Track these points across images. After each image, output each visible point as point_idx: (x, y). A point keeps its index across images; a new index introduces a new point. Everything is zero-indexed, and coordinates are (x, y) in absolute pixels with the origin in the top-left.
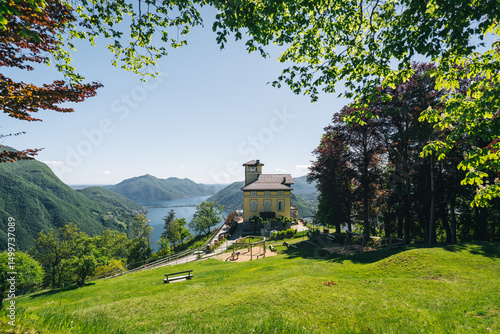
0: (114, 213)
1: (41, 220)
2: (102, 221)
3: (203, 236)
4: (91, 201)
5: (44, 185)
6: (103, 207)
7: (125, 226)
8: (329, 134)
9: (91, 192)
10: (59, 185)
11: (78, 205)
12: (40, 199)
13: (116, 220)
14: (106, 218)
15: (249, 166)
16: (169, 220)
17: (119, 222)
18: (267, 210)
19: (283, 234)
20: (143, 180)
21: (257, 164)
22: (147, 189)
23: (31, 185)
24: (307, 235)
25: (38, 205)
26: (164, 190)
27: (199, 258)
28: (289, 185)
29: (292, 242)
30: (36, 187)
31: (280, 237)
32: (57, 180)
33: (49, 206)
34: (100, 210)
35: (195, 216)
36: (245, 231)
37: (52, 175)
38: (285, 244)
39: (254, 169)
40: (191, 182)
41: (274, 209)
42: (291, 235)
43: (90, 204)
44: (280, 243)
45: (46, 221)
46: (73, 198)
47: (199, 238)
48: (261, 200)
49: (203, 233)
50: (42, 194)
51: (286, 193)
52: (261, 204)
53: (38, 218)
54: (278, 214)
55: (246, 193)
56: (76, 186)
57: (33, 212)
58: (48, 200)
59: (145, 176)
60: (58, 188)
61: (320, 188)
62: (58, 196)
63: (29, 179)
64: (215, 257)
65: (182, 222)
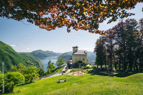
0: (30, 61)
1: (9, 62)
2: (27, 63)
3: (59, 68)
4: (24, 57)
5: (10, 52)
6: (27, 59)
7: (33, 64)
8: (100, 39)
9: (24, 54)
10: (14, 52)
11: (20, 58)
12: (9, 56)
13: (31, 62)
14: (28, 62)
15: (74, 47)
16: (49, 63)
17: (32, 63)
18: (80, 60)
19: (86, 68)
20: (39, 51)
21: (77, 47)
22: (40, 54)
23: (6, 52)
24: (92, 68)
25: (8, 58)
26: (45, 54)
27: (63, 74)
28: (86, 53)
29: (89, 70)
30: (7, 53)
31: (85, 69)
32: (14, 51)
33: (11, 58)
34: (26, 60)
35: (57, 62)
36: (73, 66)
37: (12, 49)
38: (87, 71)
39: (75, 48)
40: (53, 52)
41: (82, 60)
42: (88, 68)
43: (23, 58)
44: (86, 70)
45: (10, 62)
46: (18, 56)
47: (58, 68)
48: (78, 57)
49: (59, 67)
50: (9, 54)
51: (85, 56)
52: (78, 59)
53: (8, 62)
54: (83, 62)
55: (74, 55)
56: (19, 53)
57: (6, 60)
58: (11, 56)
59: (39, 50)
60: (14, 53)
61: (97, 54)
62: (14, 55)
63: (5, 50)
64: (67, 74)
65: (53, 64)
